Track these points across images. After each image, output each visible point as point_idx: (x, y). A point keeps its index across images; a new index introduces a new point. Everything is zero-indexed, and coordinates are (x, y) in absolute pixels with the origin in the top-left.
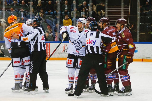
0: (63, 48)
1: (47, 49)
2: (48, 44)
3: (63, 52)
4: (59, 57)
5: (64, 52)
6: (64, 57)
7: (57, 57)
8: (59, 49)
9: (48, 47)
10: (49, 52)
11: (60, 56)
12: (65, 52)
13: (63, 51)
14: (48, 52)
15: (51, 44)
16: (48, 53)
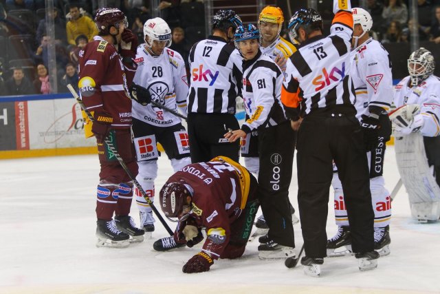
0: (71, 115)
1: (19, 122)
2: (21, 104)
3: (73, 128)
4: (58, 146)
5: (76, 128)
6: (77, 146)
7: (51, 146)
8: (59, 121)
9: (21, 114)
10: (24, 130)
11: (63, 143)
12: (78, 126)
13: (70, 124)
14: (21, 130)
15: (30, 103)
16: (23, 135)
